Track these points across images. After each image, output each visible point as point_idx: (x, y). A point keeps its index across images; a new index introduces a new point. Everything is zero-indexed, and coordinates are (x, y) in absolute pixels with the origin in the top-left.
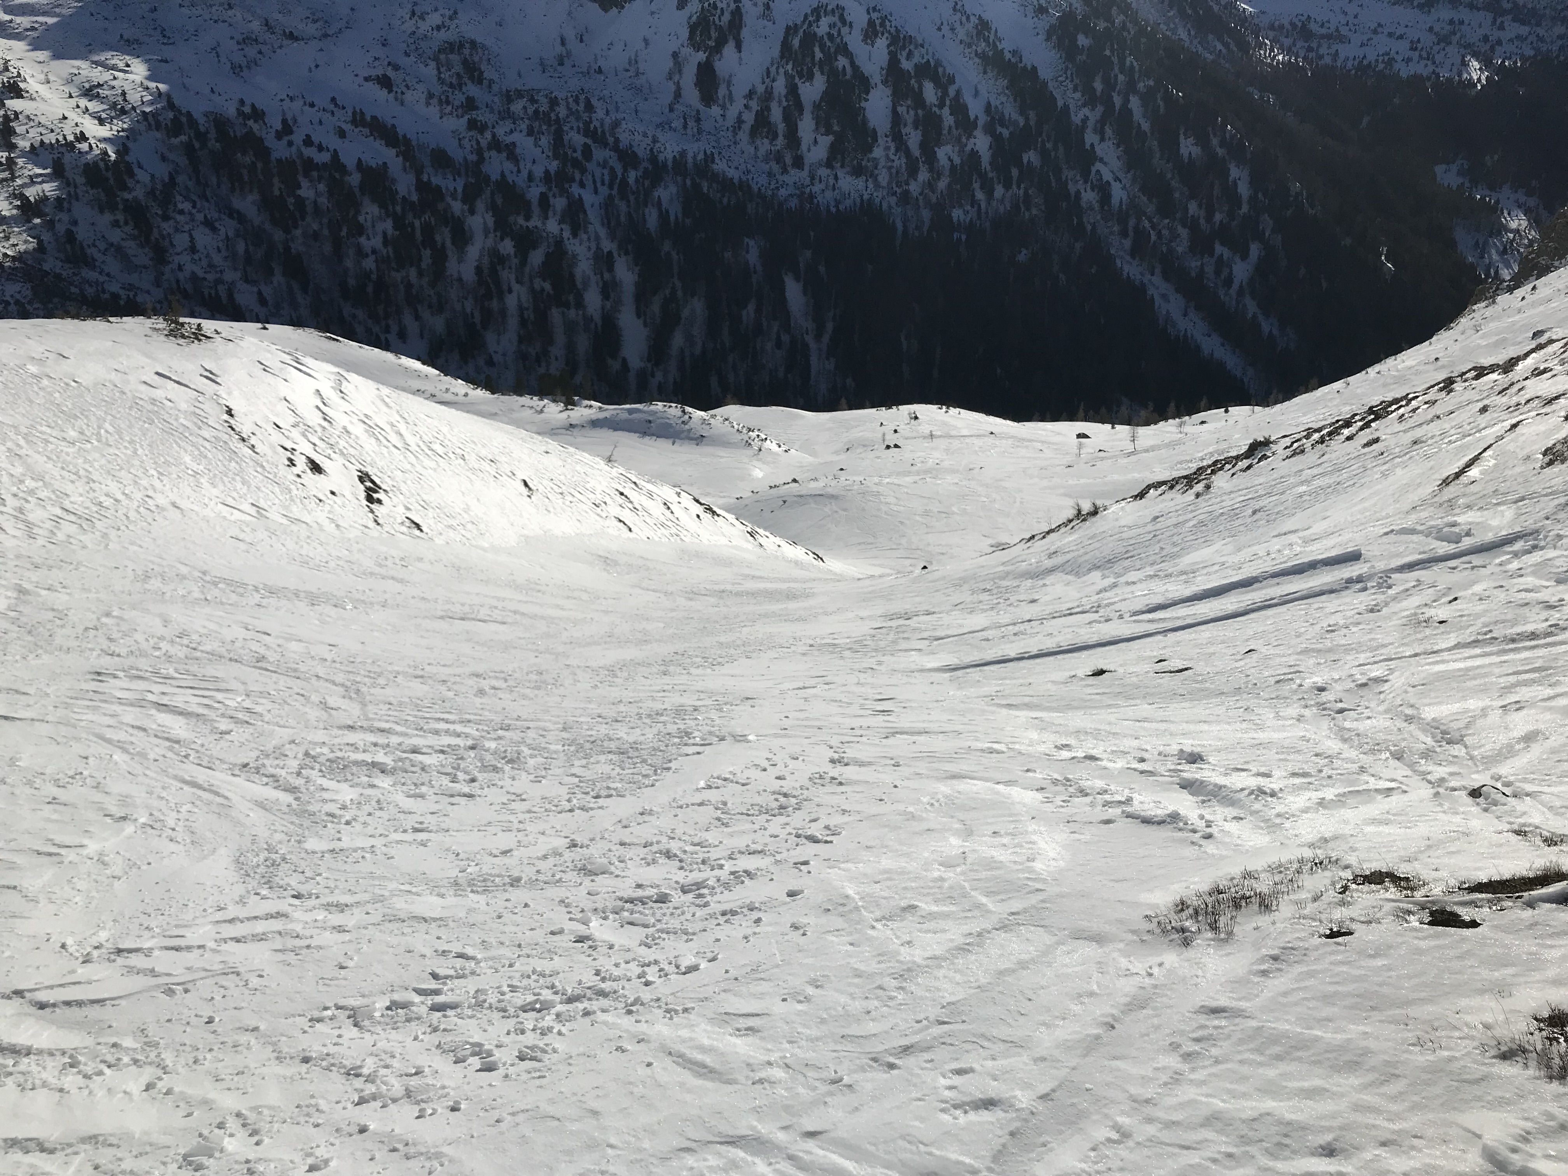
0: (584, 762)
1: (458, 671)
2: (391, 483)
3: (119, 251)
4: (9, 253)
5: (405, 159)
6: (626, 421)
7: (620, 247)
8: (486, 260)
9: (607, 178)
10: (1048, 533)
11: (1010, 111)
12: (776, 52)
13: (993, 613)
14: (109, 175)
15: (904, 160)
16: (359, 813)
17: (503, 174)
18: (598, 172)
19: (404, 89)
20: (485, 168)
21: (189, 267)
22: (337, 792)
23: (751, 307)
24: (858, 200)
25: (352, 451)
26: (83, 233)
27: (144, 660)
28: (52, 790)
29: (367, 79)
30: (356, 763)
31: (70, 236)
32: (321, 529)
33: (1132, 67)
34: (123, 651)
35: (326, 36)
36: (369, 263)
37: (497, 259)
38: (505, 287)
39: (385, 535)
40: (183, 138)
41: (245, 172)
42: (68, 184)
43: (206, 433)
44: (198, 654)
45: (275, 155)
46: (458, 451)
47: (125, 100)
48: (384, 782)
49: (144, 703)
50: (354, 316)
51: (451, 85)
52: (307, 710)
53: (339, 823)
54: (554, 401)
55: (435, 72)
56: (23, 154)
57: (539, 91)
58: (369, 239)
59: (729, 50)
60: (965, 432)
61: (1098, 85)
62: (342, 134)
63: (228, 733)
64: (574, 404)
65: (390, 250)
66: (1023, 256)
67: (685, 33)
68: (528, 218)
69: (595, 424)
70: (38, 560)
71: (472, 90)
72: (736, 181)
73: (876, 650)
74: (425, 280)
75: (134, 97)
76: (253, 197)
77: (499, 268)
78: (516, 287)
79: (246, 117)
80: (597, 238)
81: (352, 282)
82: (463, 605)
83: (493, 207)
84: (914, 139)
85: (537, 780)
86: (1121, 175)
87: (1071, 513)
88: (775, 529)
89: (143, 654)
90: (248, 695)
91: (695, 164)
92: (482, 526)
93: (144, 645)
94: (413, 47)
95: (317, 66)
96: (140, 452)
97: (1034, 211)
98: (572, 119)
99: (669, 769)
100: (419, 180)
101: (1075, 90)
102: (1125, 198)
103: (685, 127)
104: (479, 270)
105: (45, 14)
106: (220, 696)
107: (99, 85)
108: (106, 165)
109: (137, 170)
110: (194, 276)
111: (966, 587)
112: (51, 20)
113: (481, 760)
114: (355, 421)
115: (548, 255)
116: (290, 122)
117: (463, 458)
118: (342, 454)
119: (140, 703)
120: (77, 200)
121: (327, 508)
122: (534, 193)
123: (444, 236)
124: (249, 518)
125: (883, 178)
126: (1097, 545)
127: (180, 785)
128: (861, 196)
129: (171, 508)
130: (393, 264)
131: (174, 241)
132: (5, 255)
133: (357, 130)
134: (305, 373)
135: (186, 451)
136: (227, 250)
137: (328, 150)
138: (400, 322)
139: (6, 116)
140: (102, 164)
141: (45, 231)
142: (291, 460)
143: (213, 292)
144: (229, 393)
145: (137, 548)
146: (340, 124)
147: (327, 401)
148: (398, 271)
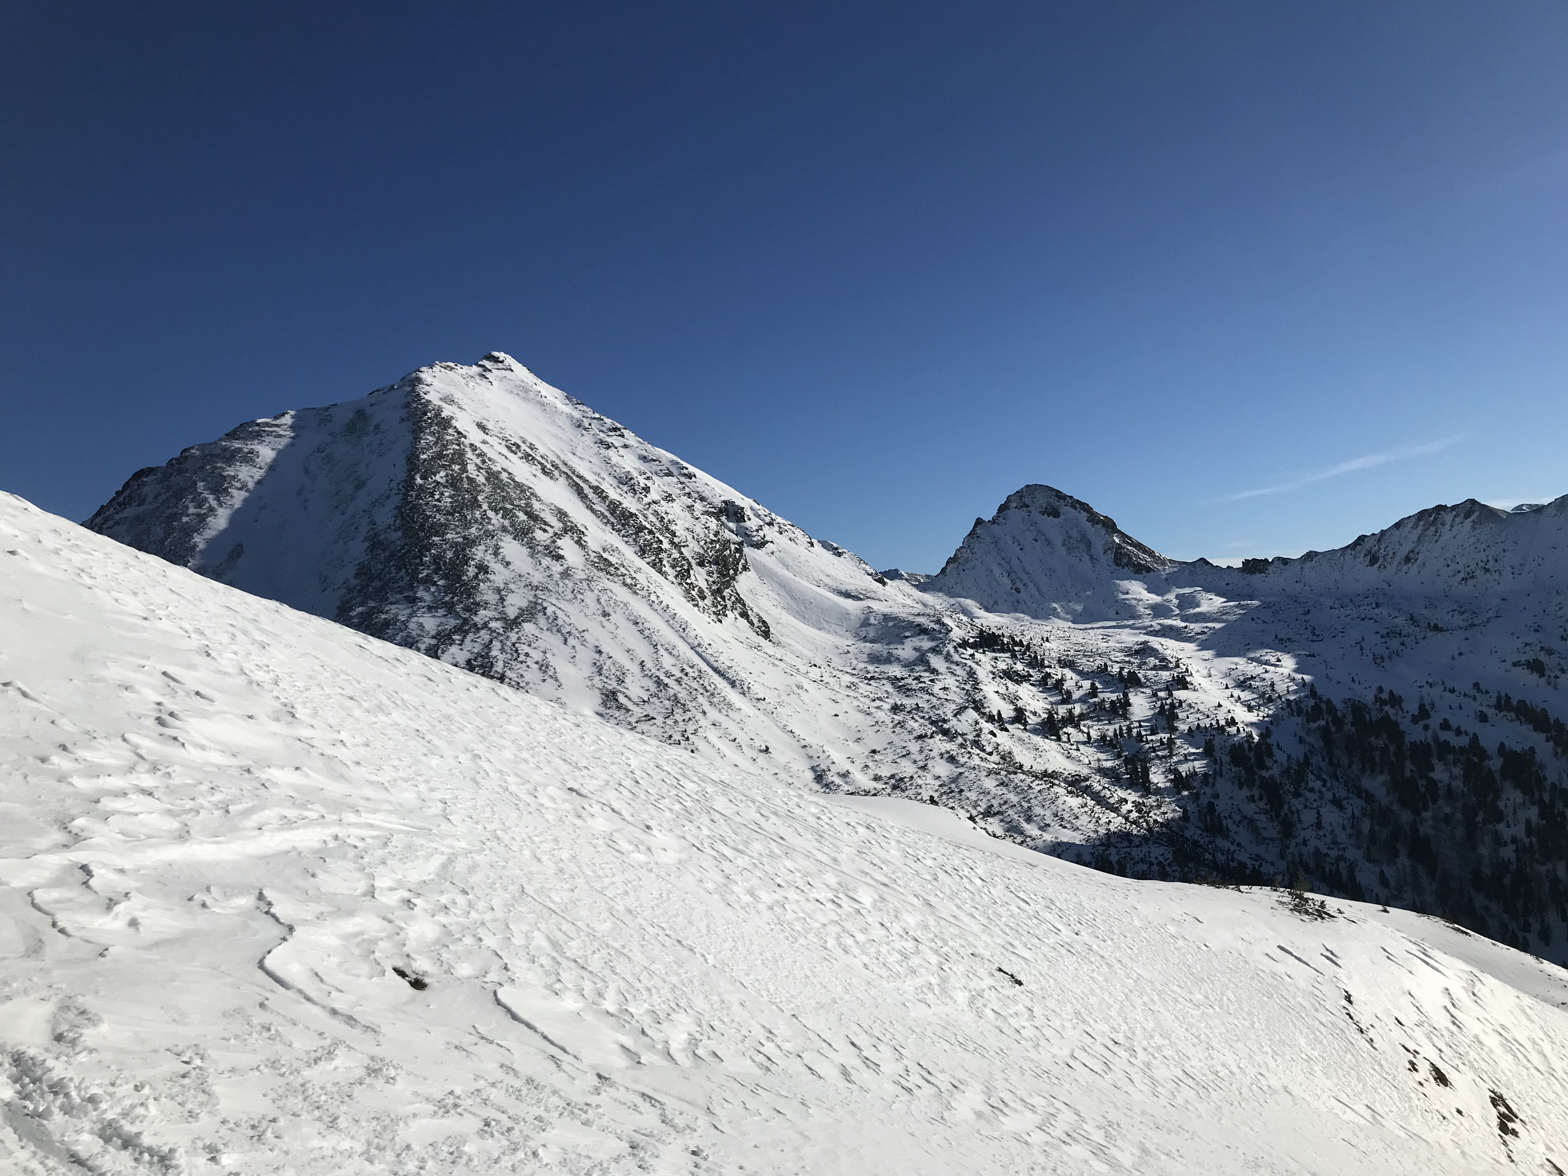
2: (1530, 1113)
3: (1251, 823)
4: (1159, 820)
5: (1557, 744)
14: (1251, 755)
19: (1559, 673)
21: (1313, 843)
25: (1483, 1065)
26: (1222, 806)
29: (1515, 664)
31: (1211, 808)
32: (1444, 1153)
35: (1472, 625)
36: (1508, 853)
40: (1322, 723)
41: (1378, 754)
42: (1215, 762)
43: (1323, 1017)
45: (1408, 739)
47: (1273, 690)
50: (1487, 909)
56: (1182, 736)
58: (1508, 826)
62: (1483, 718)
65: (1534, 840)
70: (1159, 1120)
75: (1281, 688)
76: (1384, 778)
79: (1383, 703)
81: (1486, 871)
95: (1461, 654)
96: (1257, 1025)
105: (1213, 621)
107: (1252, 678)
108: (1250, 746)
109: (1275, 751)
110: (1317, 851)
112: (1218, 626)
114: (1489, 1031)
116: (1428, 707)
118: (1472, 1066)
120: (1221, 776)
121: (1452, 1128)
124: (1363, 1121)
129: (1282, 1091)
130: (1537, 856)
131: (1302, 817)
132: (1156, 821)
133: (1501, 715)
134: (1433, 967)
135: (1301, 1033)
136: (1353, 827)
137: (1466, 733)
138: (1543, 920)
139: (1172, 704)
140: (1246, 745)
141: (1190, 802)
142: (1412, 1064)
143: (1334, 868)
144: (1350, 978)
145: (1248, 1130)
146: (1482, 709)
147: (1456, 1002)
148: (1543, 864)
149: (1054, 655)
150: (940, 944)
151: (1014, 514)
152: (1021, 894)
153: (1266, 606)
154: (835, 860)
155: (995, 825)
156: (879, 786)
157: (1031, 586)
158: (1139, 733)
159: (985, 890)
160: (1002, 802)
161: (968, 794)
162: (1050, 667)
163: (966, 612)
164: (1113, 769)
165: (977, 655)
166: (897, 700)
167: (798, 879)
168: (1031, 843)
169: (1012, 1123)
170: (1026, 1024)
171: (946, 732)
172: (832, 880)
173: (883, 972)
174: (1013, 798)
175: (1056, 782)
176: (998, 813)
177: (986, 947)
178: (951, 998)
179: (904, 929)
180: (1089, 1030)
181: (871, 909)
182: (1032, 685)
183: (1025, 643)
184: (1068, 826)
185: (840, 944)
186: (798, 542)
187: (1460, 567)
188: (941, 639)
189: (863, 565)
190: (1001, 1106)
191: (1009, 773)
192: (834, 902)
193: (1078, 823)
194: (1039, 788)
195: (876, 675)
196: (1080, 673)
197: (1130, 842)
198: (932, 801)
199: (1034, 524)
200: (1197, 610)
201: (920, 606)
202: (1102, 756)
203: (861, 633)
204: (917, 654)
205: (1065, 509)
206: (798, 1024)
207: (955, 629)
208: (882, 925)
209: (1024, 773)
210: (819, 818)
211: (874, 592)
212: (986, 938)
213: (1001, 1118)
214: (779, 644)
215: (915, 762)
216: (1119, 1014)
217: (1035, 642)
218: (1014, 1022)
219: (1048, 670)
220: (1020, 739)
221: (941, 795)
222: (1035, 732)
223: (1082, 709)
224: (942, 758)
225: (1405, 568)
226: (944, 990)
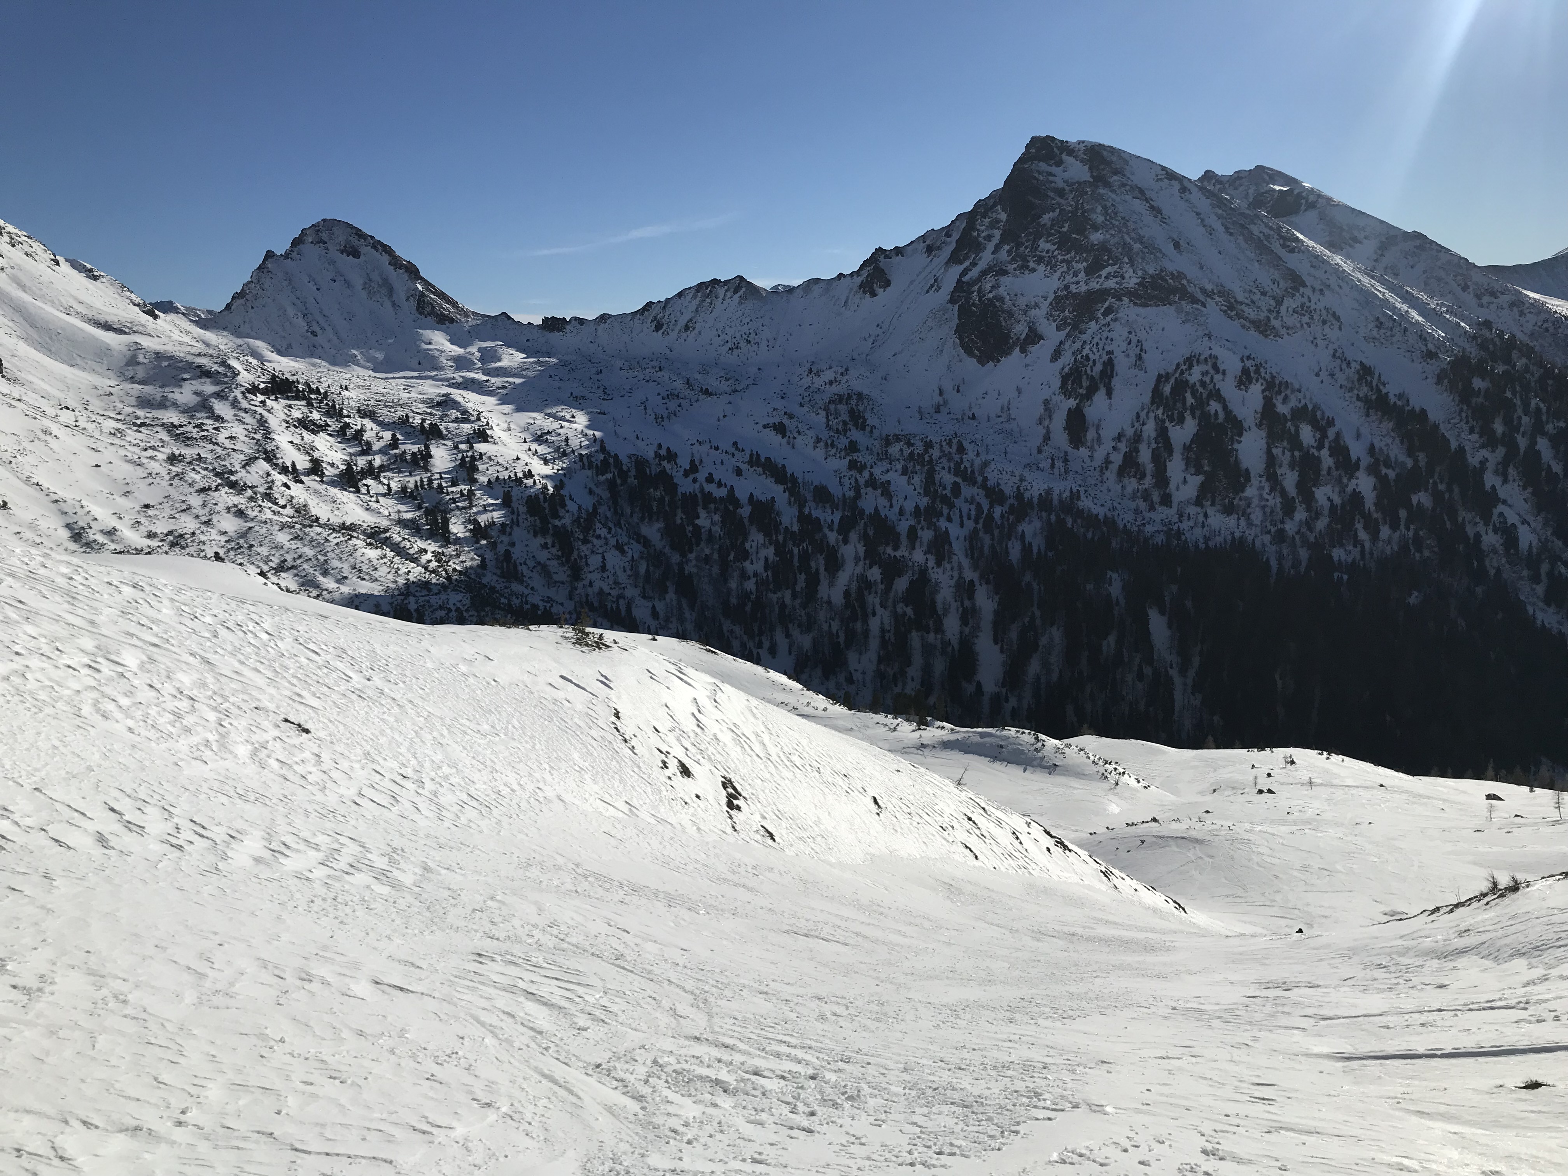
0: (925, 1110)
1: (801, 991)
2: (750, 791)
3: (544, 569)
4: (458, 568)
5: (791, 495)
6: (978, 744)
7: (981, 577)
8: (854, 586)
9: (973, 513)
10: (1457, 906)
11: (1396, 451)
12: (1147, 398)
13: (1391, 995)
14: (546, 505)
15: (1279, 500)
16: (700, 1133)
17: (876, 509)
18: (965, 508)
19: (796, 435)
20: (861, 504)
21: (598, 584)
22: (681, 1107)
23: (1112, 639)
24: (1230, 537)
25: (719, 758)
26: (518, 553)
27: (518, 946)
28: (430, 1066)
29: (765, 427)
30: (701, 1078)
31: (508, 554)
32: (684, 831)
33: (1538, 409)
34: (502, 936)
35: (735, 391)
36: (750, 585)
37: (865, 584)
38: (870, 610)
39: (741, 842)
40: (609, 476)
41: (655, 504)
42: (513, 513)
43: (594, 733)
44: (565, 946)
45: (681, 490)
46: (815, 764)
47: (567, 445)
48: (726, 1102)
49: (514, 989)
50: (732, 632)
51: (838, 431)
52: (658, 1015)
53: (681, 1141)
54: (907, 720)
55: (825, 420)
56: (482, 487)
57: (915, 435)
58: (752, 563)
59: (1100, 397)
60: (1349, 782)
61: (1499, 427)
62: (739, 472)
63: (585, 1029)
64: (927, 724)
65: (769, 573)
66: (1414, 599)
67: (1057, 383)
68: (896, 548)
69: (946, 745)
70: (442, 840)
71: (855, 435)
72: (1101, 517)
73: (1250, 1023)
74: (798, 601)
75: (574, 443)
76: (660, 525)
77: (866, 593)
78: (879, 611)
79: (661, 458)
80: (960, 568)
81: (734, 601)
82: (807, 920)
83: (865, 537)
84: (1290, 479)
85: (878, 1124)
86: (1530, 518)
87: (1485, 886)
88: (1132, 871)
89: (518, 940)
90: (605, 993)
91: (1061, 501)
92: (831, 840)
93: (521, 932)
94: (807, 399)
95: (725, 416)
96: (538, 746)
97: (1427, 553)
98: (944, 460)
99: (1017, 1132)
100: (801, 512)
101: (1472, 431)
102: (1535, 543)
103: (1053, 466)
104: (847, 594)
105: (513, 376)
106: (581, 990)
107: (549, 433)
108: (545, 497)
109: (568, 502)
110: (601, 592)
111: (1356, 959)
112: (518, 381)
113: (822, 1092)
114: (725, 729)
115: (912, 582)
116: (697, 463)
117: (818, 771)
118: (710, 759)
119: (511, 989)
120: (518, 525)
121: (691, 810)
122: (903, 527)
123: (819, 563)
124: (621, 815)
125: (1257, 516)
126: (1520, 927)
127: (539, 1078)
128: (1233, 534)
129: (556, 801)
130: (771, 587)
131: (589, 561)
132: (454, 570)
133: (752, 470)
134: (686, 682)
135: (576, 748)
136: (631, 570)
137: (726, 486)
138: (772, 638)
139: (473, 457)
140: (541, 496)
141: (488, 551)
142: (664, 763)
143: (614, 606)
144: (619, 698)
145: (524, 837)
146: (738, 464)
147: (702, 709)
148: (775, 593)
149: (353, 404)
150: (219, 700)
151: (310, 250)
152: (311, 646)
153: (563, 364)
154: (92, 623)
155: (288, 580)
156: (154, 543)
157: (329, 329)
158: (440, 485)
159: (272, 644)
160: (296, 556)
161: (259, 549)
162: (349, 417)
163: (255, 354)
164: (412, 521)
165: (269, 402)
166: (174, 449)
167: (42, 646)
168: (328, 596)
169: (291, 864)
170: (313, 769)
171: (233, 485)
172: (88, 643)
173: (153, 734)
174: (309, 552)
175: (355, 534)
176: (292, 567)
177: (272, 698)
178: (231, 752)
179: (178, 689)
180: (378, 768)
181: (138, 671)
182: (330, 435)
183: (322, 391)
184: (367, 577)
185: (98, 710)
186: (37, 258)
187: (728, 338)
188: (227, 383)
189: (128, 294)
190: (283, 849)
191: (304, 526)
192: (90, 667)
193: (376, 574)
194: (336, 541)
195: (148, 421)
196: (381, 424)
197: (430, 590)
198: (217, 557)
199: (332, 262)
200: (499, 364)
201: (200, 345)
202: (403, 508)
203: (127, 373)
204: (198, 399)
205: (365, 250)
206: (42, 797)
207: (243, 374)
208: (151, 686)
209: (320, 526)
210: (71, 578)
211: (143, 326)
212: (272, 691)
213: (282, 859)
214: (15, 381)
215: (197, 517)
216: (409, 750)
217: (333, 390)
218: (299, 769)
219: (346, 420)
220: (316, 492)
221: (228, 551)
222: (333, 483)
223: (382, 461)
224: (229, 512)
225: (684, 335)
226: (223, 746)
